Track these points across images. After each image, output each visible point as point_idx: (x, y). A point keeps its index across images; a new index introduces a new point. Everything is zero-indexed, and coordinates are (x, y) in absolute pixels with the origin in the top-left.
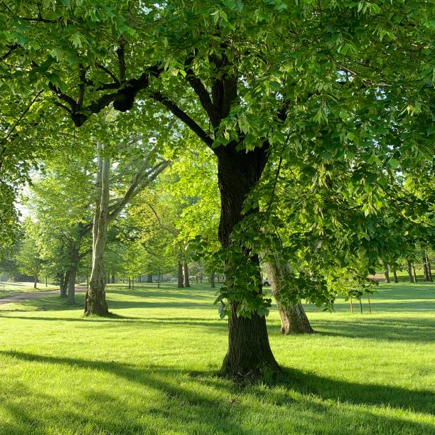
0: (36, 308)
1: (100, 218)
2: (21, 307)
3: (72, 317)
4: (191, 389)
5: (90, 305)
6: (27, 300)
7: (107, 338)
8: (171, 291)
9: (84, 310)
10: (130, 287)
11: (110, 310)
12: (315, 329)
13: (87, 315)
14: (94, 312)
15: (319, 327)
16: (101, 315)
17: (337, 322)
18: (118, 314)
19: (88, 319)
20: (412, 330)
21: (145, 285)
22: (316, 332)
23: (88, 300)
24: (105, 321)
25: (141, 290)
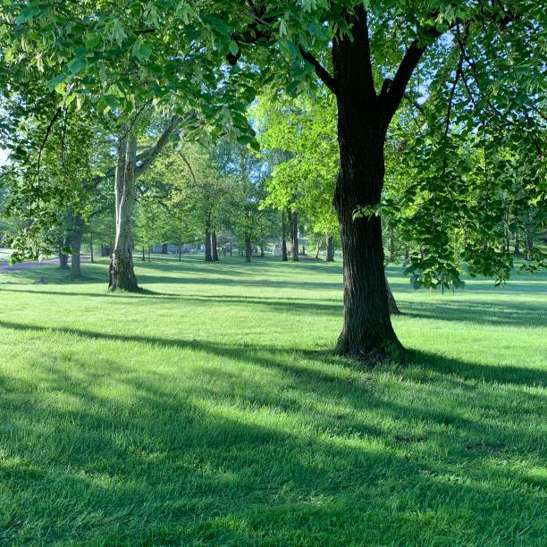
0: (33, 281)
1: (126, 171)
2: (13, 280)
3: (93, 292)
4: (314, 367)
5: (116, 278)
6: (18, 271)
7: (161, 316)
8: (197, 265)
9: (108, 284)
10: (144, 259)
11: (139, 285)
12: (402, 311)
13: (113, 290)
14: (121, 287)
15: (406, 308)
16: (130, 291)
17: (421, 304)
18: (149, 289)
19: (114, 294)
20: (511, 313)
21: (161, 256)
22: (404, 314)
23: (112, 272)
24: (136, 297)
25: (159, 263)
